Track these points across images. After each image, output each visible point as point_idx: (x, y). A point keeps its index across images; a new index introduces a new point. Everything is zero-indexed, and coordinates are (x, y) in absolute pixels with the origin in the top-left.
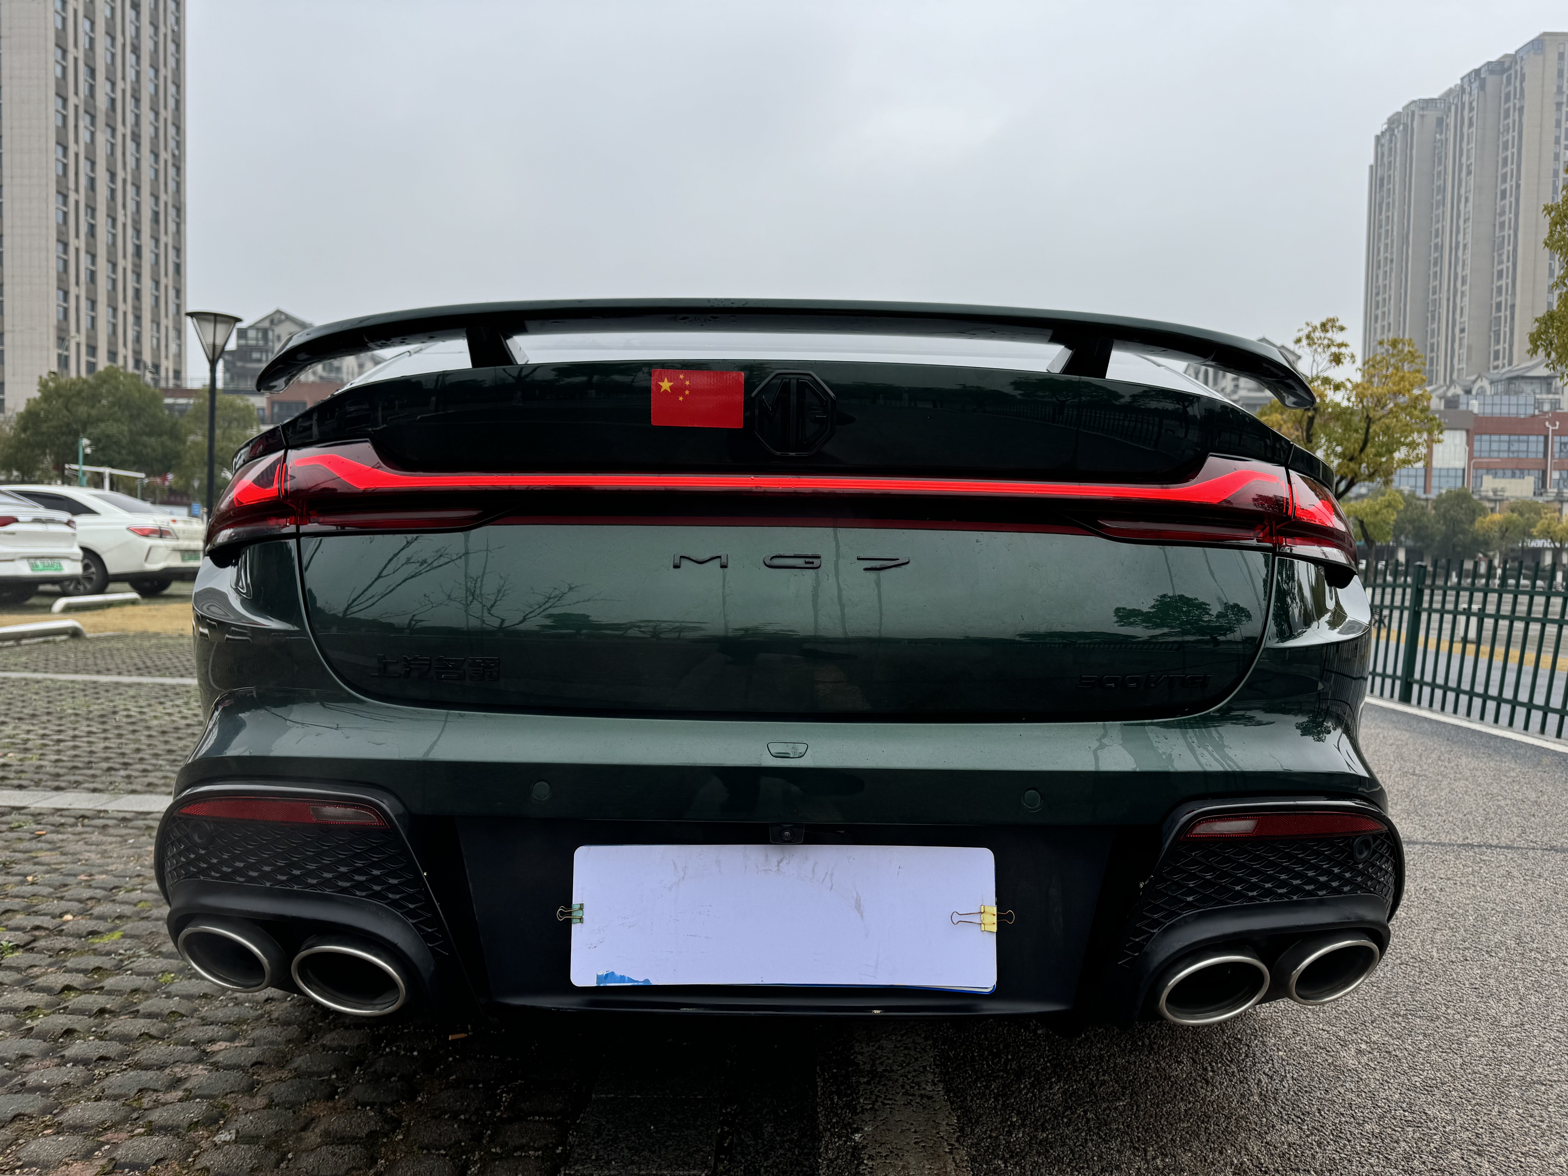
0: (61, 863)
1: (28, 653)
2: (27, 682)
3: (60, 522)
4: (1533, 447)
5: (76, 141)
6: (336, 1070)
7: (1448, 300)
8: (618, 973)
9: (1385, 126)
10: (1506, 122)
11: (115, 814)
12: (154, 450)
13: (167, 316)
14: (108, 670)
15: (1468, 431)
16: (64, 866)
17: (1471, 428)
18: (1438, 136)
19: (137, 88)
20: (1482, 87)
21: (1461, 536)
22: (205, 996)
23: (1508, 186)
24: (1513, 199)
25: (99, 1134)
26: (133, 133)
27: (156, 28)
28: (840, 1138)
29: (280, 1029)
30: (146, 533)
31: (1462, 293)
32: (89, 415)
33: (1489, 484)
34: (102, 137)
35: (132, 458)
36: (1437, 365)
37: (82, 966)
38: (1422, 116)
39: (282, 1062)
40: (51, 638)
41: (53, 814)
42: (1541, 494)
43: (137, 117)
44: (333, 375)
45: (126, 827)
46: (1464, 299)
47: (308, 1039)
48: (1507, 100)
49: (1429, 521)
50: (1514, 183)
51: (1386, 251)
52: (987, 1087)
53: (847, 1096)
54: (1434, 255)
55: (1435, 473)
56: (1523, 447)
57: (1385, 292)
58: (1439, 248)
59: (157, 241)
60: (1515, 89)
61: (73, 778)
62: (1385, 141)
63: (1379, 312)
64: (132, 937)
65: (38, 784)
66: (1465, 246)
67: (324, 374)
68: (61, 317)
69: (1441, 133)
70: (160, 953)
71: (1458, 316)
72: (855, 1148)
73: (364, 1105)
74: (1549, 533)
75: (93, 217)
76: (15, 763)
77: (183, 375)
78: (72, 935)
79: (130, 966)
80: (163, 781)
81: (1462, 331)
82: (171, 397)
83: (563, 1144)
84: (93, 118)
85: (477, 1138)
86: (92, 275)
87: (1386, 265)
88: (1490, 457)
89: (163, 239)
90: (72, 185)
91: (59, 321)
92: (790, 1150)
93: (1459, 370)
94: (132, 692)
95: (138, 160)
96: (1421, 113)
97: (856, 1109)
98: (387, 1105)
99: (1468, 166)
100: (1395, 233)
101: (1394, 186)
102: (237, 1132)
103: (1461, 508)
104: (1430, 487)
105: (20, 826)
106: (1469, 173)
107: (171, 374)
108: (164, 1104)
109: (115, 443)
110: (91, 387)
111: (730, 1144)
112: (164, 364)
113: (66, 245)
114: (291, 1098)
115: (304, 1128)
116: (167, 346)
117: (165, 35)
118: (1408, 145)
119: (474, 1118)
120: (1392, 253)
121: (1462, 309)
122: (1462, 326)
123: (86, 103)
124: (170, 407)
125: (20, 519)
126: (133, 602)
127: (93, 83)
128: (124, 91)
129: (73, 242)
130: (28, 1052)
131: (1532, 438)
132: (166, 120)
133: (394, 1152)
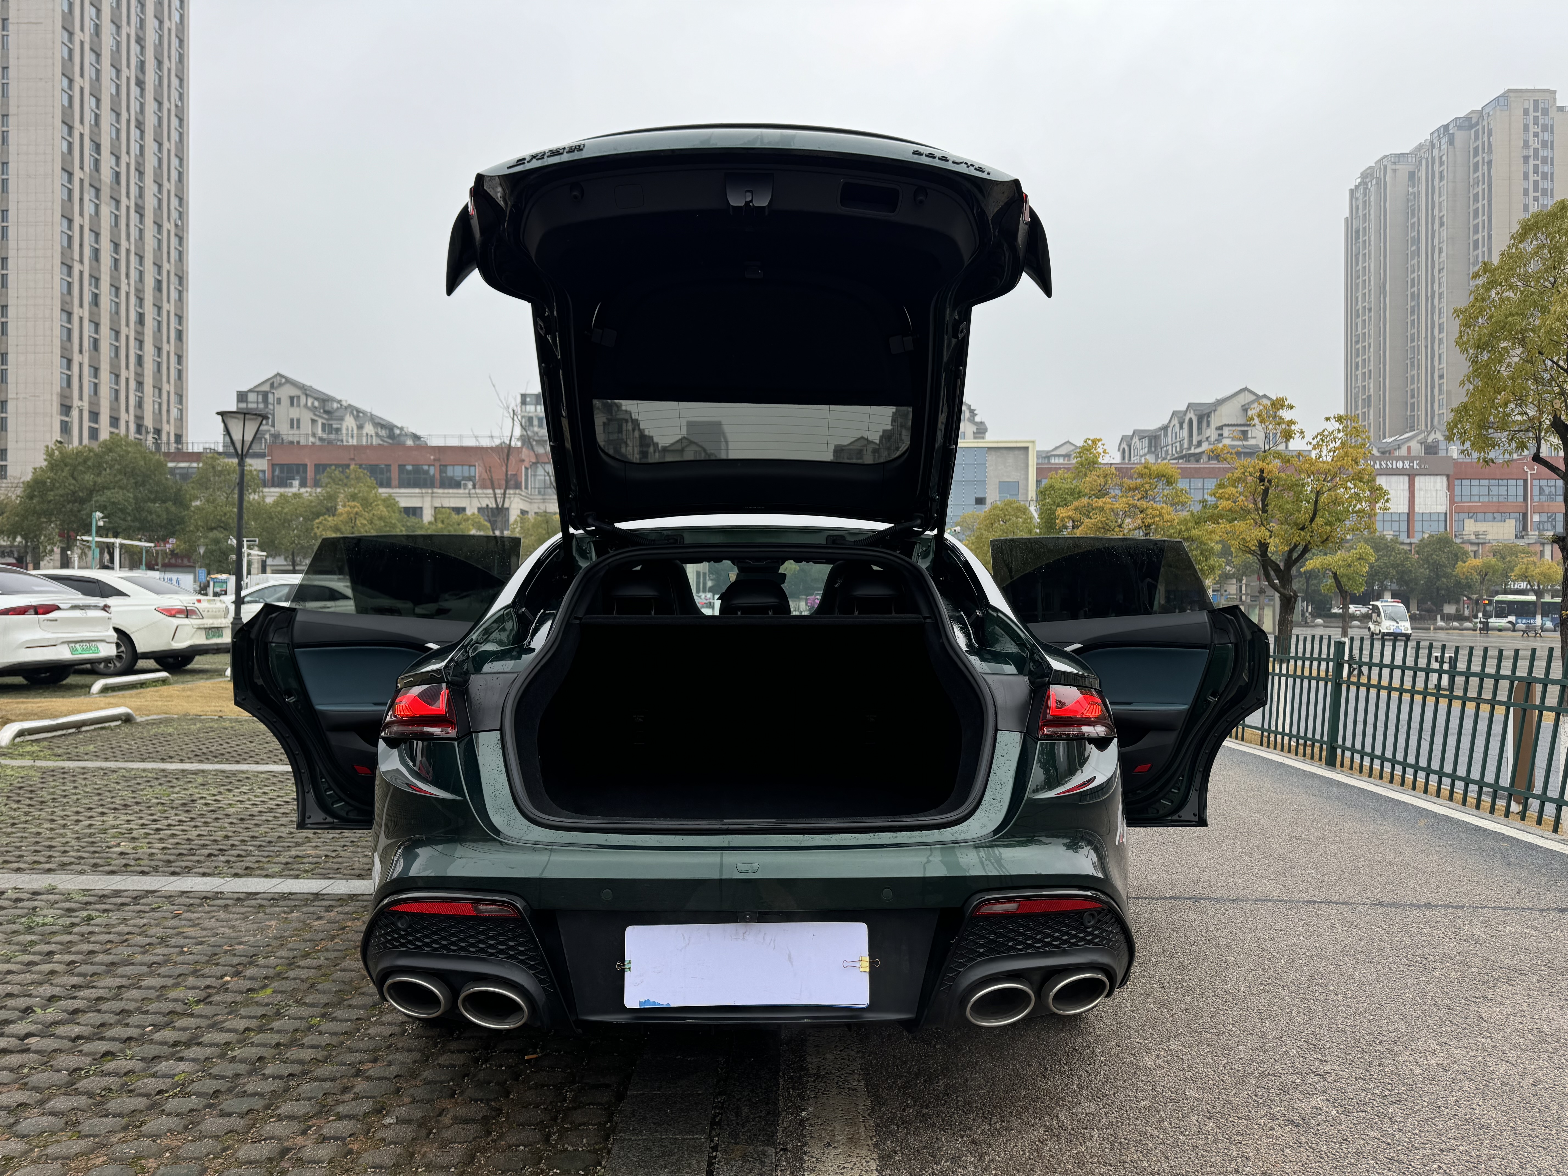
0: (204, 937)
1: (92, 741)
2: (106, 772)
3: (96, 607)
4: (1512, 490)
5: (81, 214)
6: (452, 1080)
7: (1426, 347)
8: (652, 1000)
9: (1359, 180)
10: (1476, 175)
11: (230, 895)
12: (159, 516)
13: (168, 382)
14: (171, 757)
15: (1448, 476)
16: (207, 939)
17: (1451, 473)
18: (1410, 189)
19: (141, 161)
20: (1451, 142)
21: (1444, 580)
22: (346, 1033)
23: (1480, 236)
24: (1485, 249)
25: (305, 1121)
26: (136, 205)
27: (160, 104)
28: (792, 1115)
29: (406, 1054)
30: (172, 613)
31: (1440, 340)
32: (95, 483)
33: (1471, 527)
34: (106, 210)
35: (137, 524)
36: (1418, 410)
37: (252, 1014)
38: (1395, 170)
39: (413, 1075)
40: (107, 725)
41: (180, 896)
42: (1522, 537)
43: (141, 189)
44: (333, 436)
45: (243, 906)
46: (1442, 346)
47: (427, 1060)
48: (1476, 154)
49: (1412, 565)
50: (1486, 233)
51: (1364, 301)
52: (894, 1083)
53: (798, 1089)
54: (1411, 304)
55: (1417, 517)
56: (1503, 491)
57: (1364, 341)
58: (1415, 297)
59: (159, 308)
60: (1483, 143)
61: (184, 864)
62: (1359, 194)
63: (1360, 359)
64: (280, 992)
65: (156, 869)
66: (1441, 294)
67: (325, 436)
68: (65, 385)
69: (1413, 187)
70: (305, 1003)
71: (1436, 363)
72: (802, 1120)
73: (476, 1101)
74: (1526, 577)
75: (97, 286)
76: (130, 851)
77: (184, 439)
78: (236, 992)
79: (287, 1013)
80: (257, 865)
81: (1441, 377)
82: (172, 461)
83: (610, 1121)
84: (98, 191)
85: (555, 1119)
86: (96, 344)
87: (1364, 315)
88: (1470, 502)
89: (165, 307)
90: (76, 257)
91: (62, 388)
92: (759, 1122)
93: (1439, 415)
94: (200, 780)
95: (141, 231)
96: (1393, 167)
97: (804, 1097)
98: (491, 1100)
99: (1441, 218)
100: (1372, 283)
101: (1369, 237)
102: (397, 1118)
103: (1443, 552)
104: (1414, 531)
105: (159, 907)
106: (1442, 224)
107: (172, 439)
108: (343, 1102)
109: (121, 510)
110: (96, 455)
111: (720, 1120)
112: (166, 428)
113: (70, 314)
114: (427, 1097)
115: (440, 1115)
116: (168, 411)
117: (169, 110)
118: (1382, 198)
119: (550, 1107)
120: (1370, 303)
121: (1440, 355)
122: (1441, 373)
123: (91, 176)
124: (172, 471)
125: (61, 606)
126: (164, 681)
127: (98, 157)
128: (128, 165)
129: (77, 311)
130: (239, 1072)
131: (1512, 482)
132: (169, 192)
133: (501, 1128)
